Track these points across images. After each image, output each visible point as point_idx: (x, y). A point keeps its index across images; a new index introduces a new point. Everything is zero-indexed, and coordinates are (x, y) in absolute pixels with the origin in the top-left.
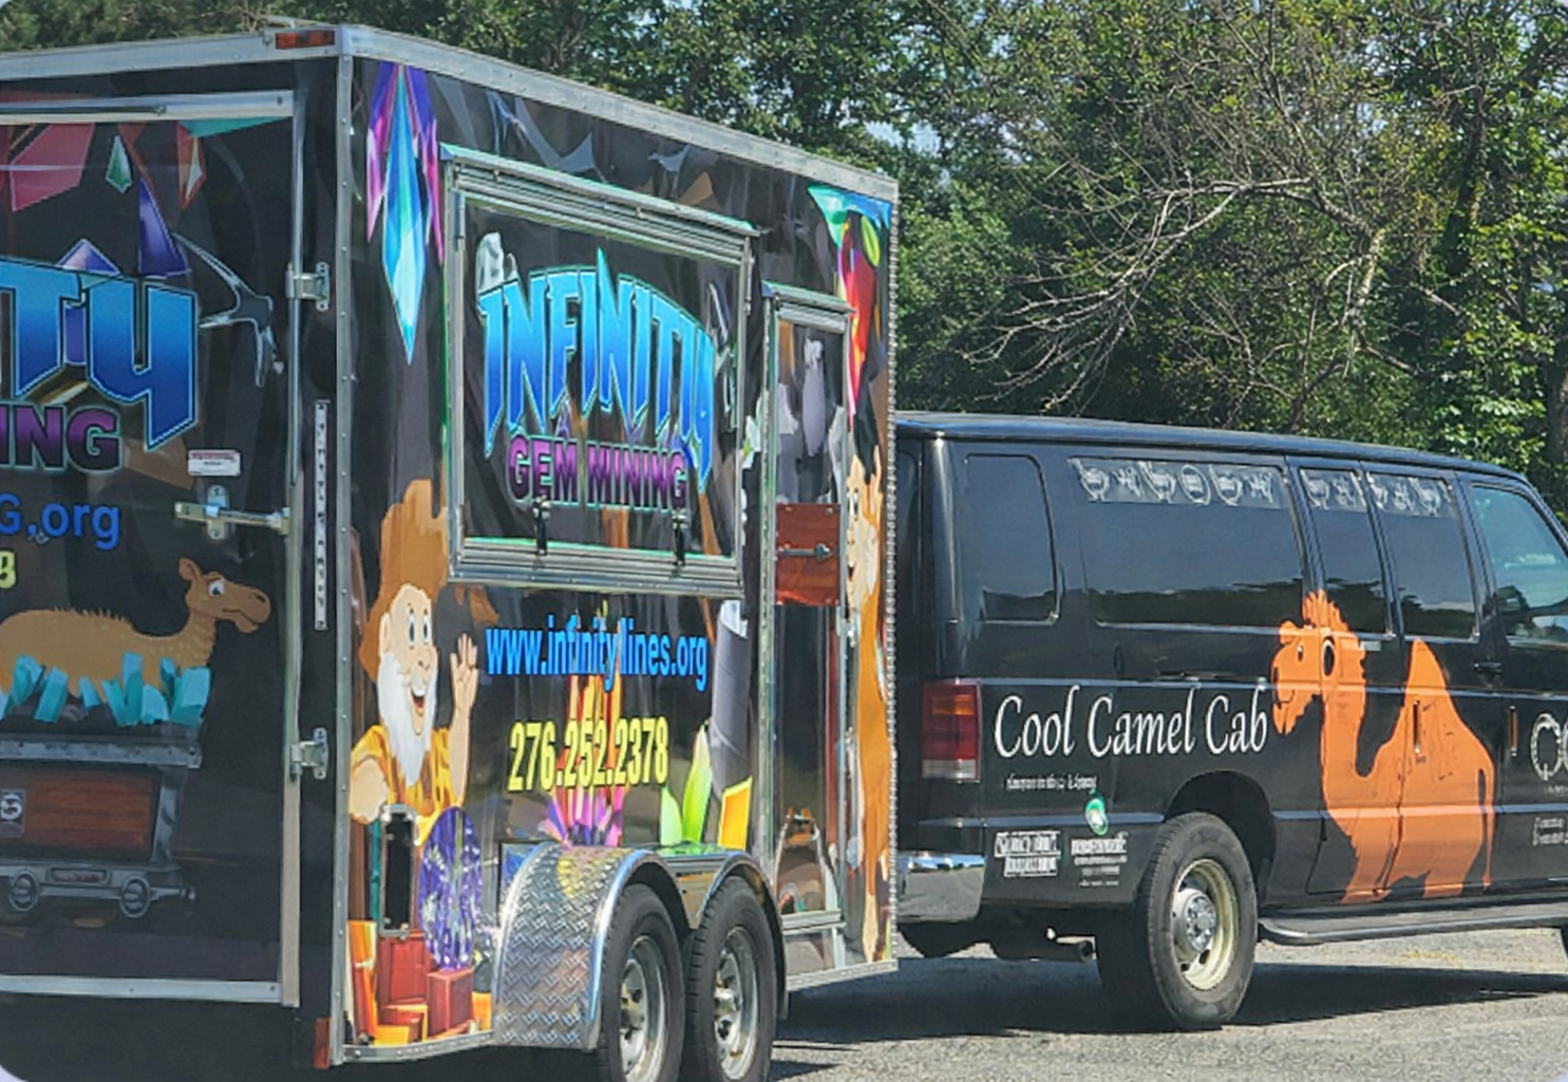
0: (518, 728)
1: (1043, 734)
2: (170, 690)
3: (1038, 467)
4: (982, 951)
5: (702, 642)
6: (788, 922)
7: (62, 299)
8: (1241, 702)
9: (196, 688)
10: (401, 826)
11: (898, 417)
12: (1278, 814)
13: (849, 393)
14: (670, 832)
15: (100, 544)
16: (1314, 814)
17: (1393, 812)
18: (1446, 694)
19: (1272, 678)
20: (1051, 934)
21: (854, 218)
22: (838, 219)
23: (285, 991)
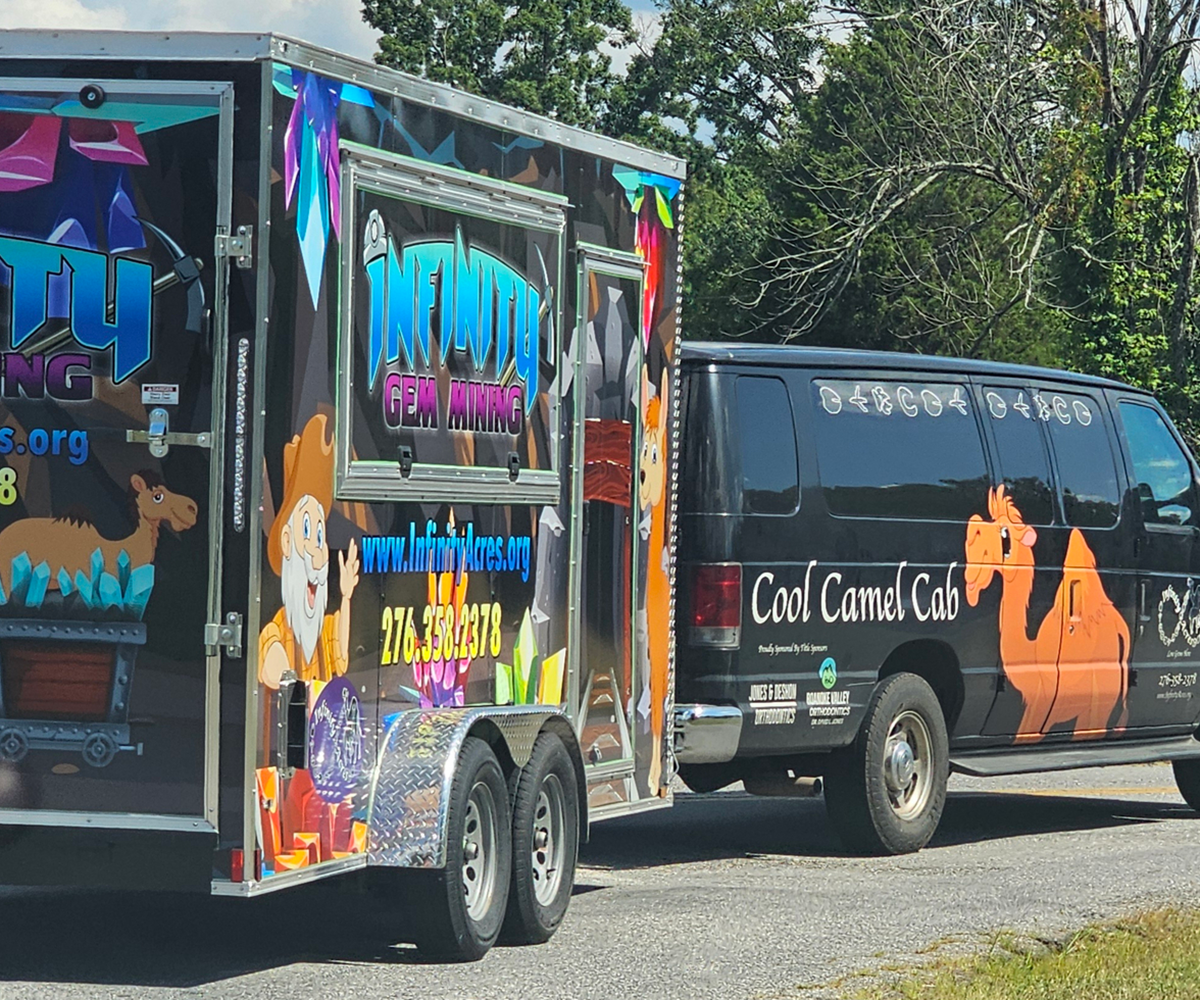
0: (388, 611)
1: (787, 604)
2: (124, 580)
3: (786, 387)
4: (738, 786)
5: (527, 540)
6: (591, 771)
7: (48, 273)
8: (938, 578)
9: (143, 580)
10: (299, 691)
11: (682, 346)
12: (965, 671)
13: (644, 333)
14: (503, 694)
15: (72, 459)
16: (993, 670)
17: (1053, 668)
18: (1094, 571)
19: (963, 560)
20: (791, 774)
21: (649, 193)
22: (637, 193)
23: (208, 822)
